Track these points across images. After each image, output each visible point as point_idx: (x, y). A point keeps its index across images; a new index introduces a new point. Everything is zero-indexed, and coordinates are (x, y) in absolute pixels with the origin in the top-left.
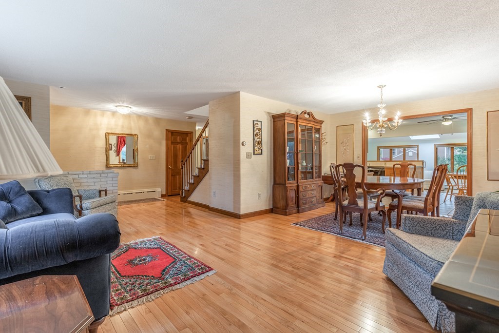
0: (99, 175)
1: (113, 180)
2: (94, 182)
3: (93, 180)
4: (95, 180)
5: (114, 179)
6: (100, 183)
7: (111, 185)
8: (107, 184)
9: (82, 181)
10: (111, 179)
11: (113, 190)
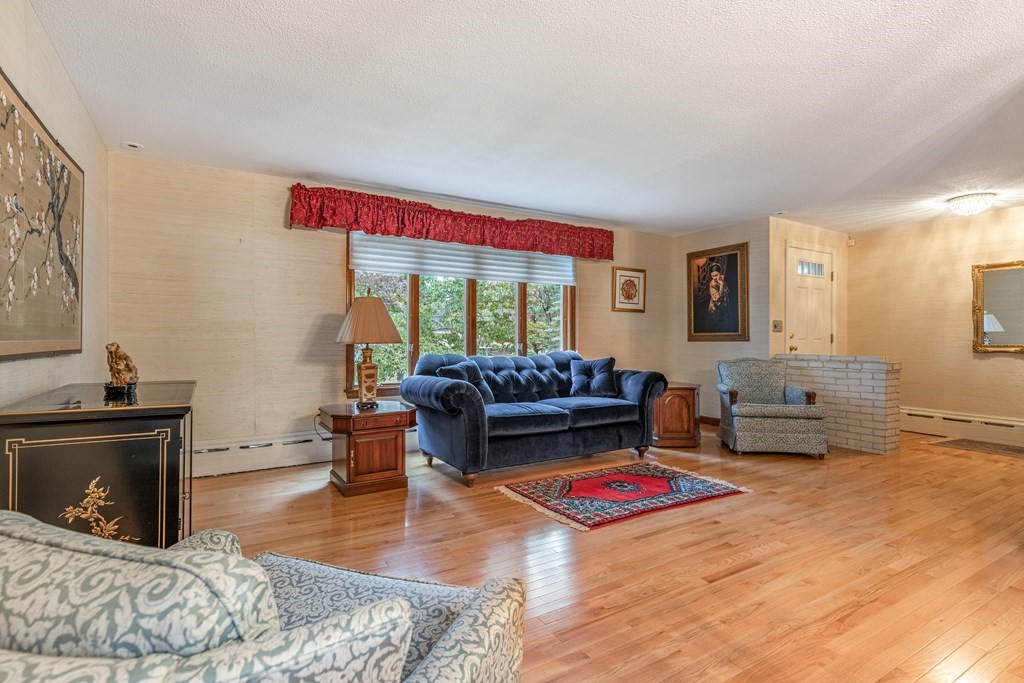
0: (844, 366)
1: (873, 378)
2: (836, 379)
3: (832, 374)
4: (837, 375)
5: (876, 376)
6: (847, 382)
7: (870, 389)
8: (861, 385)
9: (813, 373)
10: (870, 376)
11: (873, 401)
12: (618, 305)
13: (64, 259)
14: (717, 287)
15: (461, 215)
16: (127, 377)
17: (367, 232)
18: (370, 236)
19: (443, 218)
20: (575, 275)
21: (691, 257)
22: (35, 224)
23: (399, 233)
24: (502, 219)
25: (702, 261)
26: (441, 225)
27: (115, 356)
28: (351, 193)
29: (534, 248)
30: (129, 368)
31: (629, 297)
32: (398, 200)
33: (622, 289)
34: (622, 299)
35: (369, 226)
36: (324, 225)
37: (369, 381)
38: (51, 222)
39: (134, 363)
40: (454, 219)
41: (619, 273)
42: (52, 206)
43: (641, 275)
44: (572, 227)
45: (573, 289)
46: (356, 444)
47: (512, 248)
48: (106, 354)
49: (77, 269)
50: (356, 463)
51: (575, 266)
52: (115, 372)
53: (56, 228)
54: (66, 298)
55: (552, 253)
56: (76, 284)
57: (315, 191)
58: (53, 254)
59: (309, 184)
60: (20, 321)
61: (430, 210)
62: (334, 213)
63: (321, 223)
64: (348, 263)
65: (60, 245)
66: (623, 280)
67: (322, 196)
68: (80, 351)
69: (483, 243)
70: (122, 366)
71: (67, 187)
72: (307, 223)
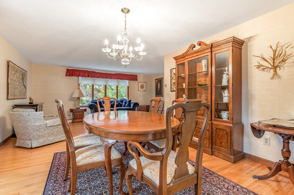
12: (139, 90)
13: (24, 85)
14: (159, 86)
15: (102, 73)
16: (32, 101)
17: (82, 77)
18: (82, 78)
19: (98, 74)
20: (129, 84)
21: (156, 80)
22: (20, 82)
23: (88, 76)
24: (111, 74)
25: (157, 81)
26: (97, 75)
27: (30, 99)
28: (78, 70)
29: (118, 79)
30: (32, 100)
31: (142, 88)
32: (88, 71)
33: (141, 86)
34: (140, 88)
35: (82, 76)
36: (73, 76)
37: (78, 104)
38: (22, 80)
39: (33, 100)
40: (100, 74)
41: (140, 83)
42: (22, 78)
43: (145, 83)
44: (127, 74)
45: (128, 86)
46: (74, 114)
47: (113, 79)
48: (29, 98)
49: (26, 86)
50: (74, 117)
51: (129, 82)
52: (30, 101)
53: (23, 81)
54: (24, 91)
55: (123, 80)
56: (26, 88)
57: (71, 70)
58: (22, 85)
59: (70, 69)
60: (18, 94)
61: (95, 72)
62: (75, 74)
63: (72, 75)
64: (78, 82)
65: (23, 83)
66: (141, 85)
67: (72, 71)
68: (26, 98)
69: (107, 78)
70: (31, 100)
71: (24, 75)
72: (69, 75)
